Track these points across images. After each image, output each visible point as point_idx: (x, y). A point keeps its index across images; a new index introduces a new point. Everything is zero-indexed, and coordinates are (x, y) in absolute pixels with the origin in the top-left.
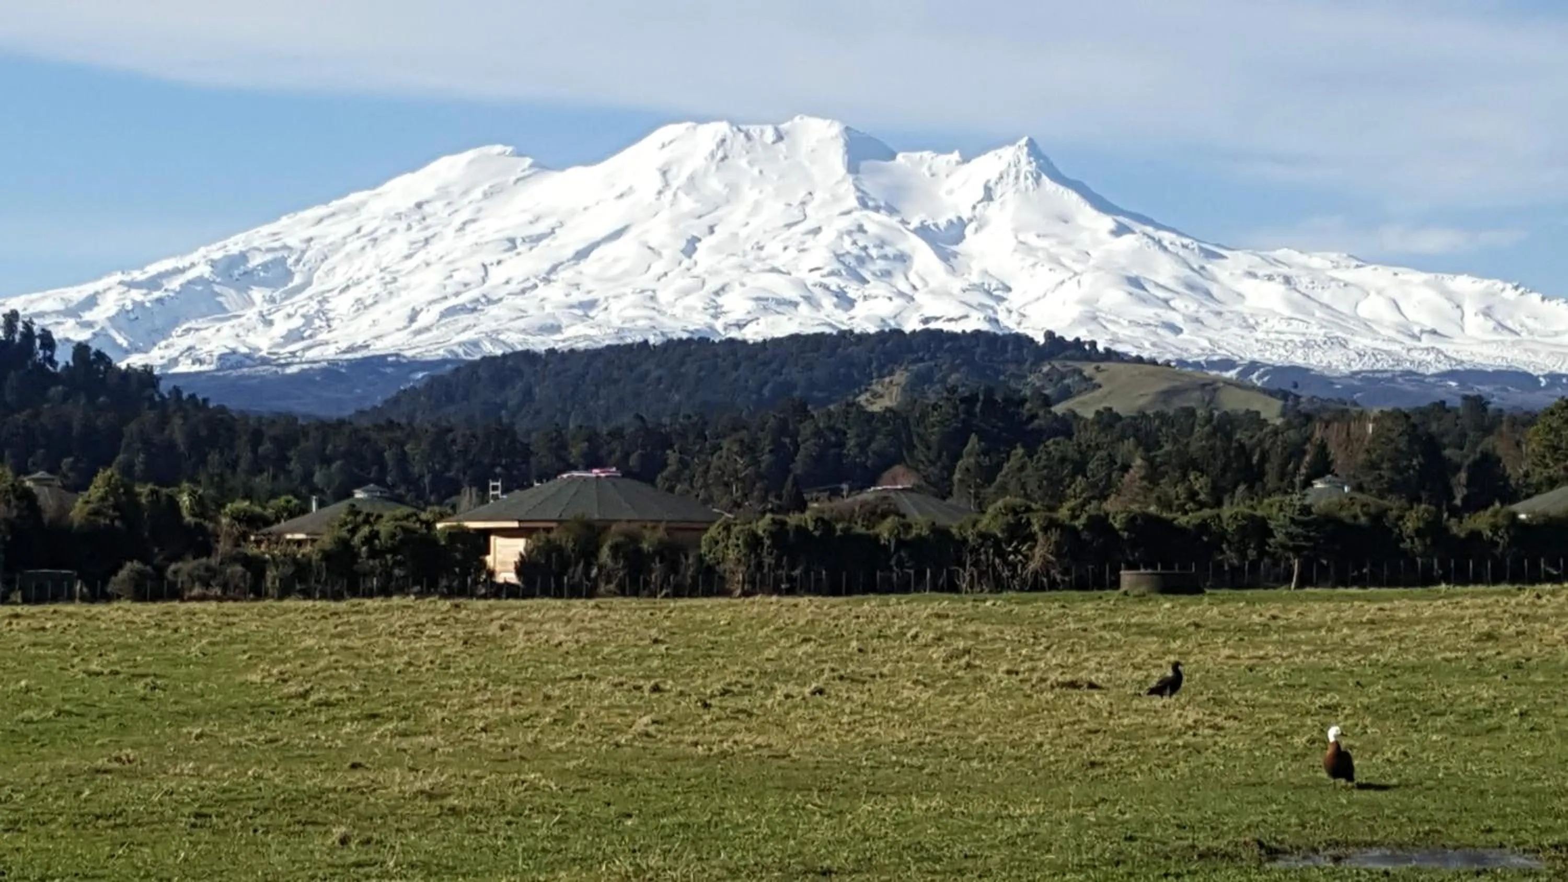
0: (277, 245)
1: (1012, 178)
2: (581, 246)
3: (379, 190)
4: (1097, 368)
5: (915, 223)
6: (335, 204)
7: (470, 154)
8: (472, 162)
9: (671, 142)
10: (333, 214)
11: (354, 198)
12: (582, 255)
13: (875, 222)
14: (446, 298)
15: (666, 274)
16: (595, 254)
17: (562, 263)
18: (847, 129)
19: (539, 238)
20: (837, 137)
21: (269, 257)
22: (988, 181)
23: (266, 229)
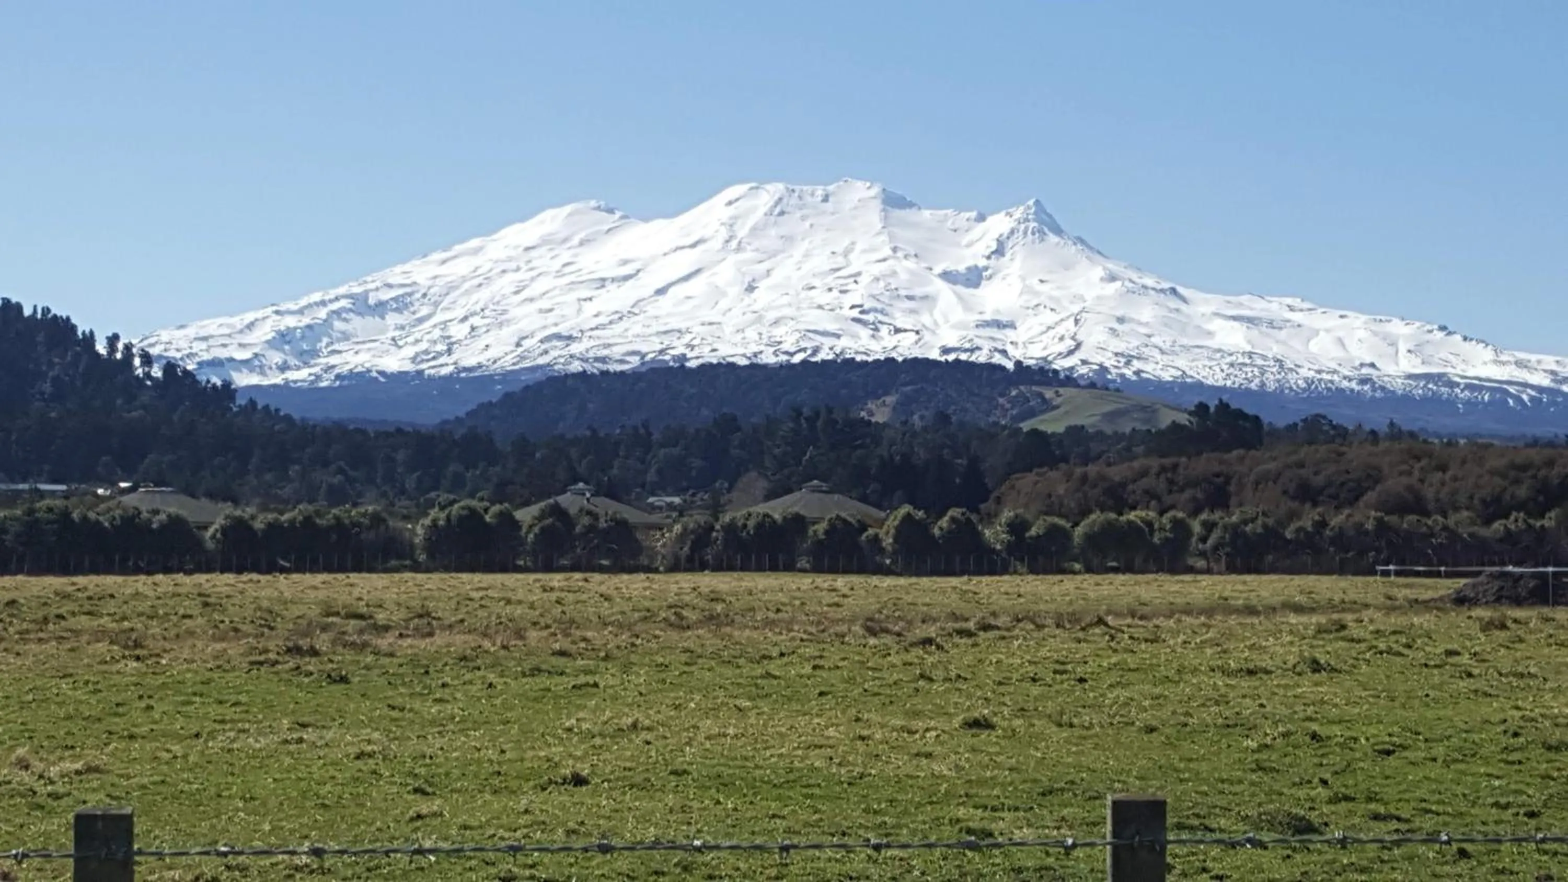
0: (408, 281)
1: (1021, 233)
2: (660, 285)
3: (495, 237)
4: (1057, 392)
5: (938, 270)
6: (458, 248)
7: (568, 209)
8: (570, 215)
9: (737, 200)
10: (455, 257)
11: (474, 243)
12: (661, 292)
13: (905, 267)
14: (545, 327)
15: (730, 310)
16: (672, 291)
17: (644, 299)
18: (884, 190)
19: (627, 278)
20: (875, 198)
21: (401, 291)
22: (1001, 235)
23: (398, 269)
